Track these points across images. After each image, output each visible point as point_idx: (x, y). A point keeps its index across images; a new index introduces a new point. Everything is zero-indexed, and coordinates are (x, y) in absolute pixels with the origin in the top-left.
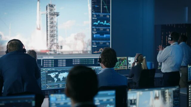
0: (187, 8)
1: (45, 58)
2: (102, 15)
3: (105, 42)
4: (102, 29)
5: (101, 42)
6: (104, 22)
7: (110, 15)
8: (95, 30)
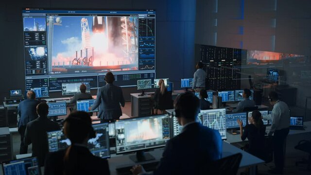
0: (216, 33)
1: (100, 74)
2: (147, 38)
3: (150, 60)
4: (147, 49)
5: (147, 60)
6: (149, 44)
7: (154, 38)
8: (141, 50)
